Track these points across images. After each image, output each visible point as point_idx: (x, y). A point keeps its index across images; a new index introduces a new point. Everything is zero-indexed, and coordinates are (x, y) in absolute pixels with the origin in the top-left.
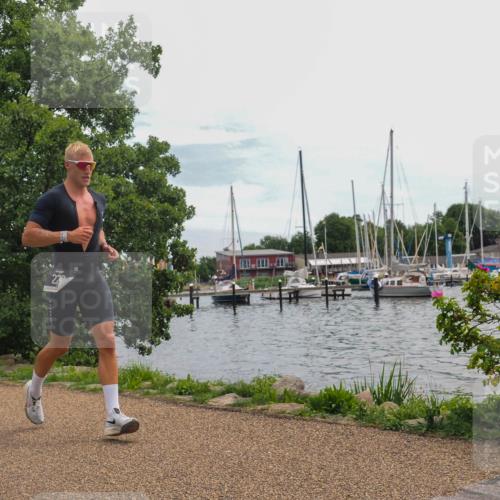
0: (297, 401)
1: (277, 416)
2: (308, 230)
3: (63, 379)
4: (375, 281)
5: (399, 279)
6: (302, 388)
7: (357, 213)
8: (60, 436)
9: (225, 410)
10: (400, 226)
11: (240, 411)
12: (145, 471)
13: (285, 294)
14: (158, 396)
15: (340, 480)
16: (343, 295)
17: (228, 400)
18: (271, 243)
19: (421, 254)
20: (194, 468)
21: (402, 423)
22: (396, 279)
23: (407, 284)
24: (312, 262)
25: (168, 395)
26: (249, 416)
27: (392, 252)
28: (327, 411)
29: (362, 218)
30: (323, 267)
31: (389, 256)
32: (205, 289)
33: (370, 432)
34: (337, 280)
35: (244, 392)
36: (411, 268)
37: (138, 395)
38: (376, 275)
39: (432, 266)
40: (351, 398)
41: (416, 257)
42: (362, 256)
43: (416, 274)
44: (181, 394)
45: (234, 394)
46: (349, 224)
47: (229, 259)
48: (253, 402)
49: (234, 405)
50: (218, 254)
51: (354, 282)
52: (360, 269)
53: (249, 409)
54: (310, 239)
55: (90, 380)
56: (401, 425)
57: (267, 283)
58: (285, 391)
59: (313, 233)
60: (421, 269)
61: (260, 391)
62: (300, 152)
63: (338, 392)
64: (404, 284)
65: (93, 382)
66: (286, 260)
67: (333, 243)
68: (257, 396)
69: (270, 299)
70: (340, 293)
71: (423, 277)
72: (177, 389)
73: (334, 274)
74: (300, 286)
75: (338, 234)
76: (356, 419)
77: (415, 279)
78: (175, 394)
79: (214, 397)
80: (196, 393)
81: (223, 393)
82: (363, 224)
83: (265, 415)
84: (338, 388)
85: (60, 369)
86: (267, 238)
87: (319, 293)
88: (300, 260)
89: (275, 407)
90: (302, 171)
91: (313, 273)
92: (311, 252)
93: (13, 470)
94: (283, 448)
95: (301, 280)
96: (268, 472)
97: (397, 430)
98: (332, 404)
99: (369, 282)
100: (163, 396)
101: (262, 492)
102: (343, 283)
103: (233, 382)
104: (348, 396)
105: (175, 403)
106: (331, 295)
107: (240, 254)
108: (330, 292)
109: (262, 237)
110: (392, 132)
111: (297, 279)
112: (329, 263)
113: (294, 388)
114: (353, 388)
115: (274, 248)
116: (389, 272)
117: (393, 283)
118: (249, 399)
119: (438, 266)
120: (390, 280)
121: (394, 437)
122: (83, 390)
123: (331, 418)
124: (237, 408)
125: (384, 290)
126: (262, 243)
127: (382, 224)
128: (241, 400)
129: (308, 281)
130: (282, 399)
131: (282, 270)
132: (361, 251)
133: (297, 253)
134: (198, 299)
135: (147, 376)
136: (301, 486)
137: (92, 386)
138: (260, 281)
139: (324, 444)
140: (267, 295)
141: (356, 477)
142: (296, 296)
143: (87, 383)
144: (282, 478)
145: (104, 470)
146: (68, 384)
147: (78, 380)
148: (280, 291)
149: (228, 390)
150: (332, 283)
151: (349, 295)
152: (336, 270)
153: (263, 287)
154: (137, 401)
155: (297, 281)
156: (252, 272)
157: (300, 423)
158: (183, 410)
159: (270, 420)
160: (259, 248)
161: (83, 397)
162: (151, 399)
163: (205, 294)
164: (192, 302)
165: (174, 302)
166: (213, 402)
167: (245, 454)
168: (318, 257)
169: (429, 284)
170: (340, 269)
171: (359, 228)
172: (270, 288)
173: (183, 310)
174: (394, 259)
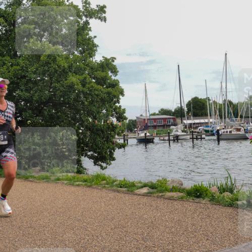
0: (179, 192)
1: (170, 199)
2: (183, 105)
3: (63, 179)
4: (218, 131)
5: (230, 130)
6: (182, 185)
7: (208, 96)
8: (63, 207)
9: (143, 195)
10: (230, 103)
11: (151, 196)
12: (105, 225)
13: (171, 138)
14: (110, 188)
15: (203, 231)
16: (201, 138)
17: (145, 190)
18: (164, 112)
19: (241, 117)
20: (129, 224)
21: (234, 203)
22: (229, 130)
23: (234, 132)
24: (185, 122)
25: (115, 188)
26: (155, 199)
27: (227, 116)
28: (195, 197)
29: (210, 99)
30: (191, 124)
31: (225, 118)
32: (131, 135)
33: (217, 207)
34: (197, 130)
35: (153, 186)
36: (236, 124)
37: (100, 188)
38: (218, 128)
39: (247, 123)
40: (207, 190)
41: (239, 118)
42: (211, 118)
43: (239, 127)
44: (121, 187)
45: (148, 188)
46: (204, 102)
47: (143, 121)
48: (157, 192)
49: (148, 193)
50: (137, 117)
51: (207, 131)
52: (210, 125)
53: (155, 195)
54: (184, 110)
55: (76, 180)
56: (233, 204)
57: (162, 132)
58: (173, 187)
59: (185, 106)
60: (241, 125)
61: (161, 186)
62: (179, 66)
63: (200, 187)
64: (233, 133)
65: (78, 181)
66: (172, 120)
67: (196, 112)
68: (159, 189)
69: (164, 140)
70: (200, 137)
71: (243, 129)
72: (119, 185)
73: (196, 128)
74: (179, 134)
75: (198, 107)
76: (210, 201)
77: (239, 130)
78: (118, 187)
79: (137, 189)
80: (128, 187)
81: (142, 187)
82: (211, 102)
83: (164, 198)
84: (200, 185)
85: (61, 175)
86: (162, 110)
87: (188, 137)
88: (178, 120)
89: (168, 194)
90: (179, 75)
91: (186, 127)
92: (184, 116)
93: (41, 223)
94: (173, 214)
95: (180, 131)
96: (166, 227)
97: (231, 206)
98: (197, 193)
99: (214, 132)
100: (112, 188)
101: (163, 236)
102: (201, 132)
103: (147, 182)
104: (205, 189)
105: (118, 192)
106: (195, 138)
107: (149, 118)
108: (195, 137)
109: (160, 109)
110: (226, 54)
111: (177, 130)
112: (193, 122)
113: (178, 185)
114: (208, 185)
115: (166, 114)
116: (225, 127)
117: (227, 132)
118: (155, 190)
119: (250, 123)
120: (225, 130)
121: (230, 210)
122: (73, 185)
123: (197, 200)
124: (149, 195)
125: (222, 136)
126: (159, 112)
127: (221, 102)
128: (151, 190)
129: (183, 131)
130: (171, 190)
131: (170, 126)
132: (211, 116)
133: (177, 117)
134: (127, 140)
135: (104, 179)
136: (183, 234)
137: (77, 183)
138: (158, 131)
139: (194, 213)
140: (162, 138)
141: (211, 230)
142: (177, 139)
143: (74, 182)
144: (173, 230)
145: (85, 224)
146: (66, 182)
147: (70, 180)
148: (169, 136)
149: (145, 186)
150: (195, 132)
151: (204, 138)
152: (197, 126)
153: (160, 134)
154: (100, 190)
155: (177, 131)
156: (155, 127)
157: (181, 202)
158: (122, 195)
159: (166, 201)
160: (158, 114)
161: (73, 189)
162: (106, 190)
163: (131, 138)
164: (124, 141)
165: (116, 141)
166: (137, 191)
167: (154, 217)
168: (188, 119)
169: (246, 132)
170: (200, 125)
171: (209, 104)
172: (164, 135)
173: (121, 146)
174: (227, 120)
